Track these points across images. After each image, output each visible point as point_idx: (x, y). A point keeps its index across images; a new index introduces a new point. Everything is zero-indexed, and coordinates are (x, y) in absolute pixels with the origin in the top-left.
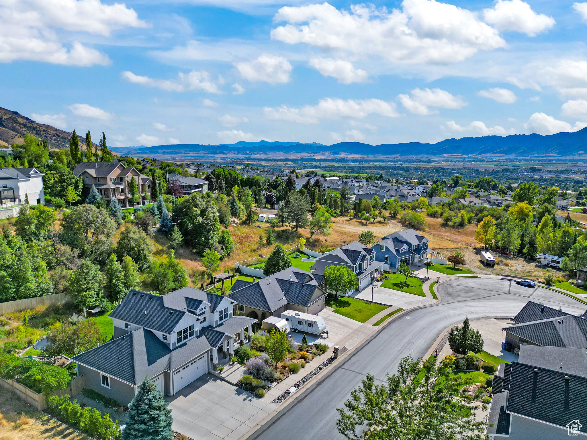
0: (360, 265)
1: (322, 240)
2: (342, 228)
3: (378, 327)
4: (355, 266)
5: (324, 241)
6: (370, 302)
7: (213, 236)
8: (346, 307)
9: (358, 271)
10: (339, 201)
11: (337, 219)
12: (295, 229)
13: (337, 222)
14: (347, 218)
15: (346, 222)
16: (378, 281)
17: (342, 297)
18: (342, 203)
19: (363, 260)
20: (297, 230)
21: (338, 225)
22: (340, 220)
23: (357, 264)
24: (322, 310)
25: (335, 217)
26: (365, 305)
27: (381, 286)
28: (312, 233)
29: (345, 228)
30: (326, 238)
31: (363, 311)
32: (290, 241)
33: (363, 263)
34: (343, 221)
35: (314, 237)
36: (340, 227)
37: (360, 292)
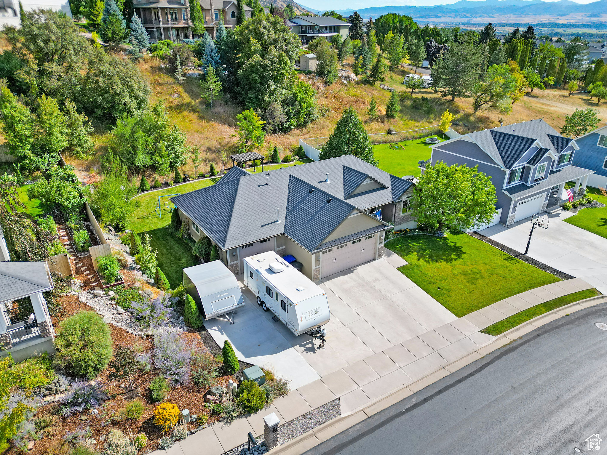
0: (525, 172)
1: (493, 120)
2: (548, 105)
3: (494, 338)
4: (508, 171)
5: (496, 122)
6: (518, 255)
7: (274, 90)
8: (447, 261)
9: (517, 182)
10: (557, 64)
11: (546, 93)
12: (449, 97)
13: (543, 97)
14: (566, 93)
15: (561, 98)
16: (565, 208)
17: (455, 232)
18: (562, 68)
19: (533, 161)
20: (453, 100)
21: (542, 101)
22: (549, 94)
23: (518, 166)
24: (374, 259)
25: (540, 88)
26: (500, 261)
27: (569, 221)
28: (477, 106)
29: (553, 106)
30: (501, 116)
31: (483, 277)
32: (432, 116)
33: (533, 167)
34: (554, 96)
35: (480, 113)
36: (543, 104)
37: (508, 227)
